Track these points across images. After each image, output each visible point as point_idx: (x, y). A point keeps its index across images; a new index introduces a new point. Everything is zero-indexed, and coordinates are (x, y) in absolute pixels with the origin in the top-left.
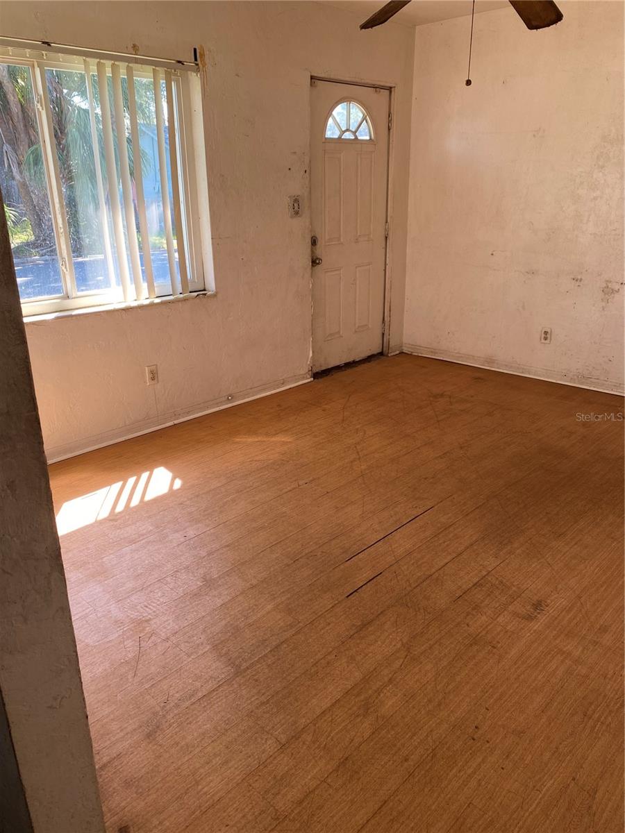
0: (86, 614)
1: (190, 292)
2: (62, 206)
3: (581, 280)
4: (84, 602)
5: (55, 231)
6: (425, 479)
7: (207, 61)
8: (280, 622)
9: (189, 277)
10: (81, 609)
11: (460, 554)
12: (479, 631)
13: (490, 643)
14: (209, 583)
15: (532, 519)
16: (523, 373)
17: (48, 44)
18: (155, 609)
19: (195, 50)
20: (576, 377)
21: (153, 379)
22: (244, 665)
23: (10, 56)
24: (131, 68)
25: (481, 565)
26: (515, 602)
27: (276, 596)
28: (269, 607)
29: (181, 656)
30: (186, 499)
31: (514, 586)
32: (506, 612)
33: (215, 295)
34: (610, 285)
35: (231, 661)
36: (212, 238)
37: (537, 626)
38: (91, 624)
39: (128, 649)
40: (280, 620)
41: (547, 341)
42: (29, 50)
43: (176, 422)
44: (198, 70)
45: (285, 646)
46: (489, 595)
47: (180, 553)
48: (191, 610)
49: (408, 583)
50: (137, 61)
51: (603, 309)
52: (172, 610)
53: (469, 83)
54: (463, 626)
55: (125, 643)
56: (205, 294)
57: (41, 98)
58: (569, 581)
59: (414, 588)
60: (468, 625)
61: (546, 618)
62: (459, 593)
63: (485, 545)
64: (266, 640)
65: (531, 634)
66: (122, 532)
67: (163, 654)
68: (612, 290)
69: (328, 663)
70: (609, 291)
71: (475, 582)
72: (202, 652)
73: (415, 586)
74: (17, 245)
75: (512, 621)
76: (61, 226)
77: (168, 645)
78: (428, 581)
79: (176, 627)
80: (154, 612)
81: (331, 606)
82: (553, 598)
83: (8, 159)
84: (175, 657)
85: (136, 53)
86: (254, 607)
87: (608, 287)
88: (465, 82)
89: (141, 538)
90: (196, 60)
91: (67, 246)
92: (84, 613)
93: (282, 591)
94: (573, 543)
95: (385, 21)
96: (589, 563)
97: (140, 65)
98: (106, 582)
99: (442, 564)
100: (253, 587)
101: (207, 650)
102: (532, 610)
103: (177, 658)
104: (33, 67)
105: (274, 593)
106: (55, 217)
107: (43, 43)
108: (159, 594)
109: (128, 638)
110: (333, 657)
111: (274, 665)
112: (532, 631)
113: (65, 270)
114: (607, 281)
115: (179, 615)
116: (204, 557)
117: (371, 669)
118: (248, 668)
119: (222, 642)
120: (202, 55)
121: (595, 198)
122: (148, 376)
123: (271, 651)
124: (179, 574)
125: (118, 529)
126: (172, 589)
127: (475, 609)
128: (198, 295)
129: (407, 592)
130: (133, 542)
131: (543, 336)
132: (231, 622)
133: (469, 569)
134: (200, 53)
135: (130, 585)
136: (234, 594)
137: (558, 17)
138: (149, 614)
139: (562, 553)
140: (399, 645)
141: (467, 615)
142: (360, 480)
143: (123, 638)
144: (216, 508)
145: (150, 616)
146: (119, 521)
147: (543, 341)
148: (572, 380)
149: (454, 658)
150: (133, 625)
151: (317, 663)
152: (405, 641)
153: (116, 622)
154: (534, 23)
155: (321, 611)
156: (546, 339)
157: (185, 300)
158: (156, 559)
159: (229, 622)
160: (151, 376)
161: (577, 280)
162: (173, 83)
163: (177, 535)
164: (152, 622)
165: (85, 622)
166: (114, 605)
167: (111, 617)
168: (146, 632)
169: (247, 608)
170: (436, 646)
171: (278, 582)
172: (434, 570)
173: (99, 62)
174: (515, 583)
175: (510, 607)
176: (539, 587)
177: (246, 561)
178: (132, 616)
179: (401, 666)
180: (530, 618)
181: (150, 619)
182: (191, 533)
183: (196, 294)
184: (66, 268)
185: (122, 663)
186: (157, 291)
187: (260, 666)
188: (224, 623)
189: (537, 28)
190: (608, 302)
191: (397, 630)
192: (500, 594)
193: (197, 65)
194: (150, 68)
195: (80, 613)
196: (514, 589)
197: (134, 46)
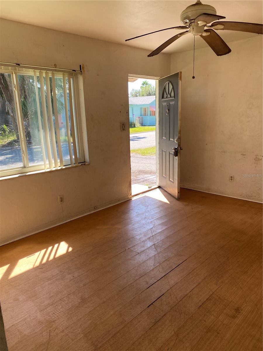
0: (26, 318)
1: (79, 163)
2: (23, 129)
3: (245, 155)
4: (25, 312)
5: (20, 139)
6: (183, 245)
7: (85, 69)
8: (116, 321)
9: (78, 157)
10: (23, 316)
11: (199, 284)
12: (211, 324)
13: (216, 331)
14: (83, 300)
15: (231, 264)
16: (222, 194)
17: (19, 65)
18: (58, 315)
19: (80, 66)
20: (245, 196)
21: (62, 201)
22: (99, 345)
23: (2, 69)
24: (54, 73)
25: (209, 289)
26: (227, 309)
27: (114, 307)
28: (112, 313)
29: (69, 340)
30: (74, 258)
31: (225, 300)
32: (223, 314)
33: (89, 164)
34: (258, 157)
35: (93, 343)
36: (88, 141)
37: (238, 321)
38: (27, 323)
39: (44, 337)
40: (116, 320)
41: (232, 181)
42: (11, 67)
43: (71, 220)
44: (81, 74)
45: (119, 334)
46: (214, 305)
47: (71, 285)
48: (75, 315)
49: (176, 299)
50: (56, 70)
51: (256, 167)
52: (66, 315)
53: (194, 77)
54: (203, 322)
55: (43, 333)
56: (85, 164)
57: (15, 86)
58: (251, 296)
59: (179, 302)
60: (205, 321)
61: (242, 317)
62: (200, 304)
63: (211, 278)
64: (110, 331)
65: (235, 325)
66: (44, 275)
67: (61, 340)
68: (259, 159)
69: (139, 343)
70: (257, 160)
71: (207, 298)
72: (79, 338)
73: (179, 300)
74: (9, 141)
75: (226, 319)
76: (23, 137)
77: (63, 334)
78: (185, 298)
79: (68, 324)
80: (58, 316)
81: (140, 312)
82: (244, 306)
83: (7, 107)
84: (66, 341)
85: (55, 68)
86: (104, 313)
87: (257, 158)
88: (192, 77)
89: (53, 278)
90: (81, 69)
91: (25, 146)
92: (25, 317)
93: (117, 304)
94: (251, 277)
95: (158, 54)
96: (259, 287)
97: (57, 72)
98: (36, 301)
99: (191, 289)
100: (104, 302)
101: (82, 337)
102: (234, 312)
103: (67, 342)
104: (13, 73)
105: (113, 305)
106: (20, 134)
107: (17, 64)
108: (60, 307)
109: (44, 331)
110: (142, 340)
111: (113, 345)
112: (236, 324)
113: (24, 156)
114: (256, 155)
115: (69, 318)
116: (82, 287)
117: (160, 346)
118: (101, 347)
119: (89, 332)
120: (83, 68)
121: (249, 121)
122: (59, 200)
123: (112, 337)
124: (70, 296)
125: (43, 273)
126: (66, 304)
127: (208, 312)
128: (82, 164)
129: (176, 304)
130: (49, 279)
131: (230, 178)
132: (94, 321)
133: (204, 291)
134: (82, 67)
135: (46, 302)
136: (95, 307)
137: (229, 51)
138: (55, 317)
139: (247, 282)
140: (173, 333)
141: (205, 316)
142: (153, 247)
143: (42, 331)
144: (88, 262)
145: (55, 319)
146: (44, 269)
147: (230, 181)
148: (244, 197)
149: (199, 340)
150: (47, 324)
151: (134, 343)
152: (175, 331)
153: (39, 322)
154: (220, 54)
155: (136, 314)
156: (231, 180)
157: (76, 167)
158: (59, 288)
159: (92, 321)
160: (61, 200)
161: (243, 155)
162: (71, 79)
163: (70, 275)
164: (56, 322)
165: (24, 322)
166: (39, 313)
167: (37, 319)
168: (53, 327)
169: (101, 314)
170: (190, 333)
171: (116, 300)
172: (188, 292)
173: (40, 71)
174: (226, 298)
175: (224, 311)
176: (237, 300)
177: (101, 289)
178: (47, 319)
179: (174, 344)
180: (234, 317)
181: (56, 320)
182: (76, 275)
183: (81, 164)
184: (24, 155)
185: (41, 345)
186: (64, 164)
187: (106, 345)
188: (90, 321)
189: (221, 55)
190: (257, 164)
191: (172, 324)
192: (219, 304)
193: (81, 71)
194: (62, 73)
195: (23, 317)
196: (226, 301)
197: (55, 65)
